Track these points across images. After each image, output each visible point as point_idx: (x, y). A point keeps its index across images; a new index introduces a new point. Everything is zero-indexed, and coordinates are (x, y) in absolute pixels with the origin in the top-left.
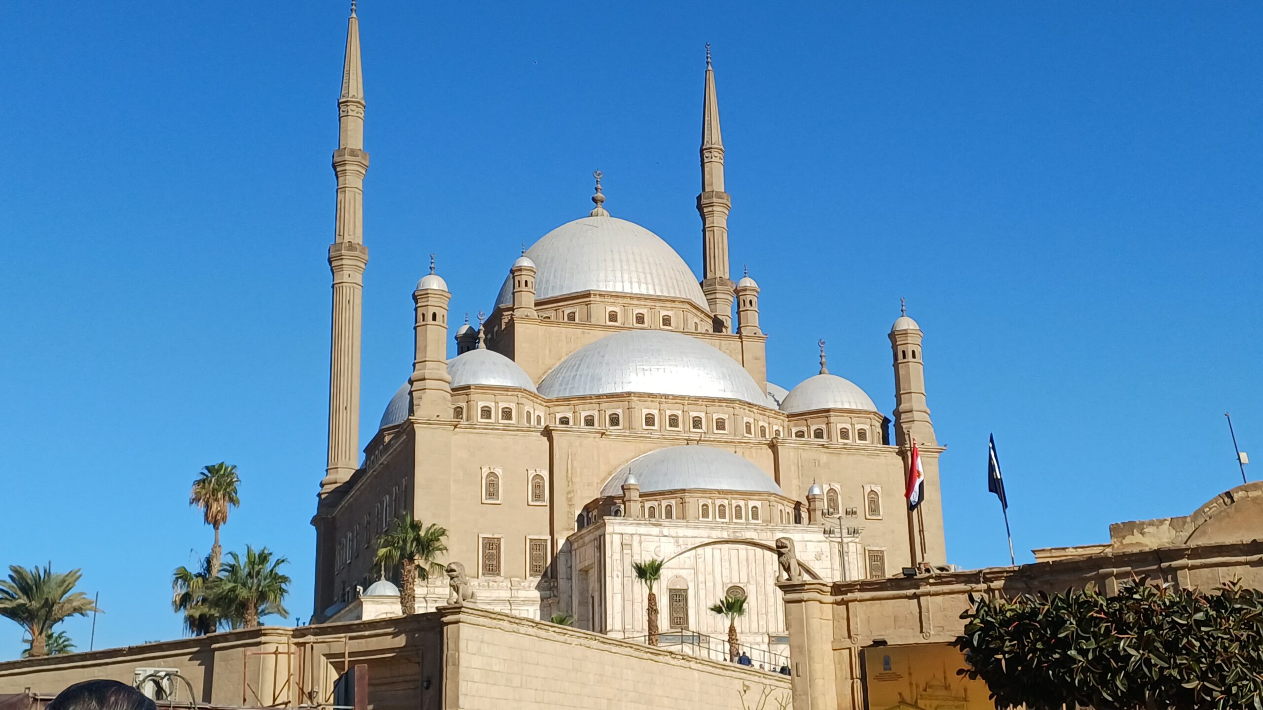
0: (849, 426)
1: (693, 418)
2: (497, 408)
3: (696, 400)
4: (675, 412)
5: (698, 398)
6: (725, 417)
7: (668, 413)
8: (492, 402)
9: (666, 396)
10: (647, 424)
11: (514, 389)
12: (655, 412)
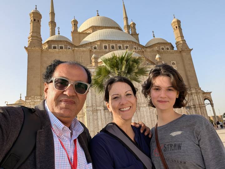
0: (164, 47)
1: (119, 46)
2: (58, 47)
3: (119, 42)
4: (113, 45)
5: (120, 41)
6: (128, 45)
7: (111, 45)
8: (56, 45)
9: (110, 41)
10: (105, 48)
11: (63, 41)
12: (107, 45)
